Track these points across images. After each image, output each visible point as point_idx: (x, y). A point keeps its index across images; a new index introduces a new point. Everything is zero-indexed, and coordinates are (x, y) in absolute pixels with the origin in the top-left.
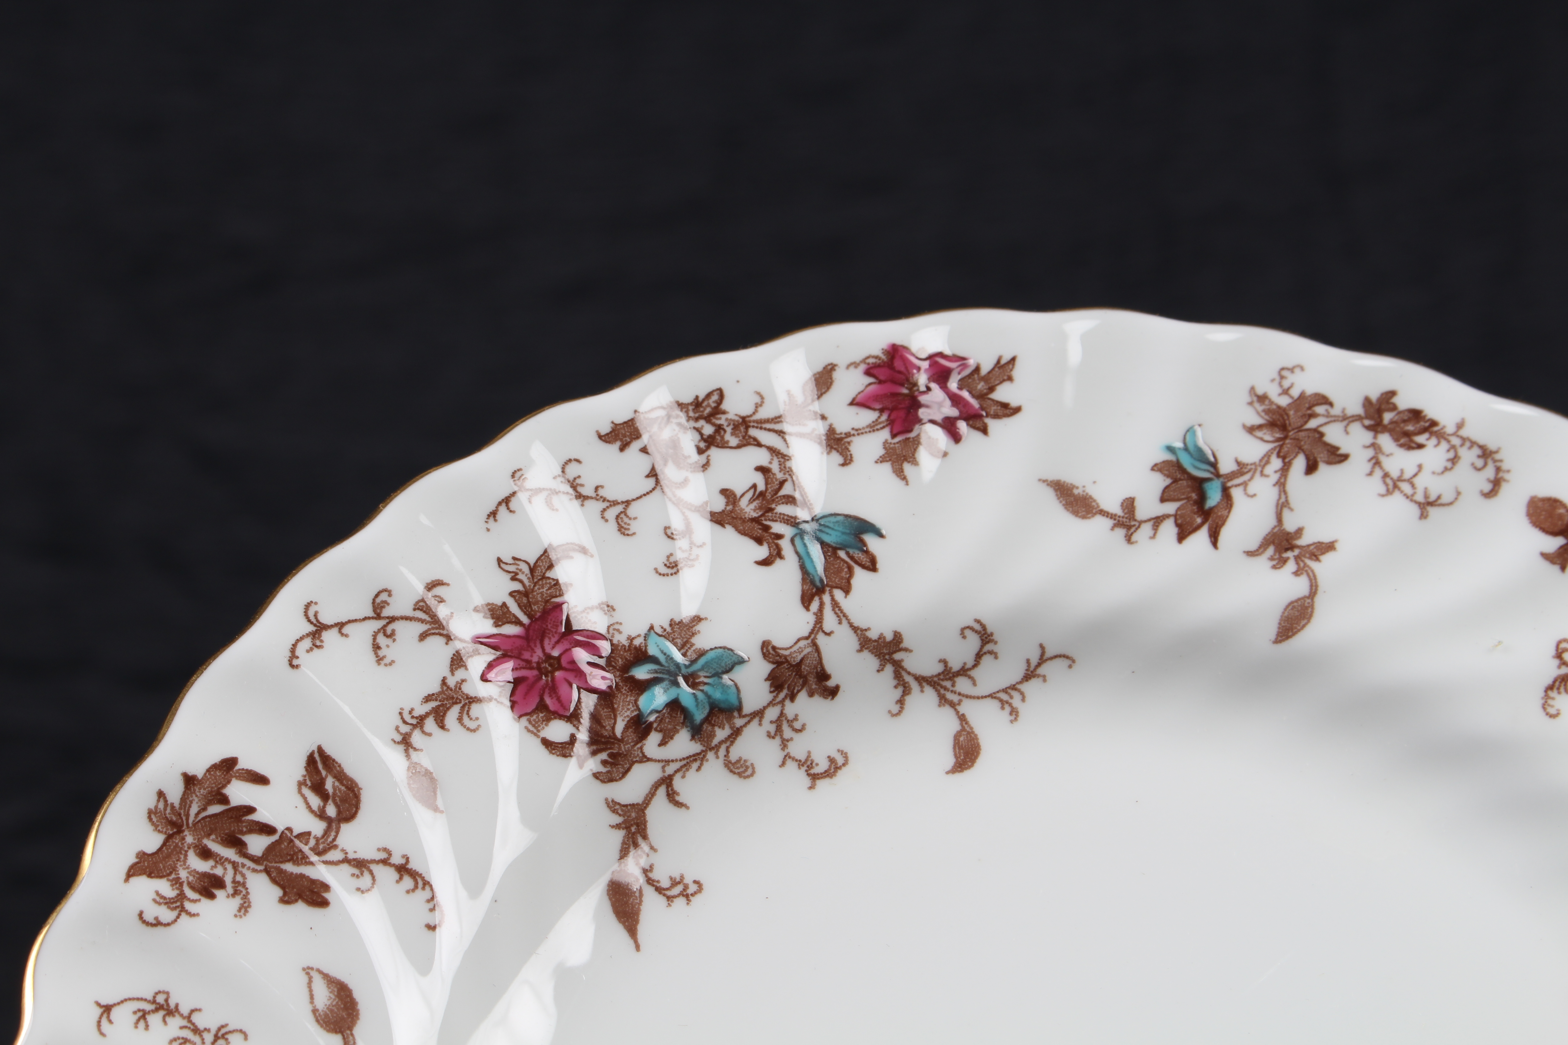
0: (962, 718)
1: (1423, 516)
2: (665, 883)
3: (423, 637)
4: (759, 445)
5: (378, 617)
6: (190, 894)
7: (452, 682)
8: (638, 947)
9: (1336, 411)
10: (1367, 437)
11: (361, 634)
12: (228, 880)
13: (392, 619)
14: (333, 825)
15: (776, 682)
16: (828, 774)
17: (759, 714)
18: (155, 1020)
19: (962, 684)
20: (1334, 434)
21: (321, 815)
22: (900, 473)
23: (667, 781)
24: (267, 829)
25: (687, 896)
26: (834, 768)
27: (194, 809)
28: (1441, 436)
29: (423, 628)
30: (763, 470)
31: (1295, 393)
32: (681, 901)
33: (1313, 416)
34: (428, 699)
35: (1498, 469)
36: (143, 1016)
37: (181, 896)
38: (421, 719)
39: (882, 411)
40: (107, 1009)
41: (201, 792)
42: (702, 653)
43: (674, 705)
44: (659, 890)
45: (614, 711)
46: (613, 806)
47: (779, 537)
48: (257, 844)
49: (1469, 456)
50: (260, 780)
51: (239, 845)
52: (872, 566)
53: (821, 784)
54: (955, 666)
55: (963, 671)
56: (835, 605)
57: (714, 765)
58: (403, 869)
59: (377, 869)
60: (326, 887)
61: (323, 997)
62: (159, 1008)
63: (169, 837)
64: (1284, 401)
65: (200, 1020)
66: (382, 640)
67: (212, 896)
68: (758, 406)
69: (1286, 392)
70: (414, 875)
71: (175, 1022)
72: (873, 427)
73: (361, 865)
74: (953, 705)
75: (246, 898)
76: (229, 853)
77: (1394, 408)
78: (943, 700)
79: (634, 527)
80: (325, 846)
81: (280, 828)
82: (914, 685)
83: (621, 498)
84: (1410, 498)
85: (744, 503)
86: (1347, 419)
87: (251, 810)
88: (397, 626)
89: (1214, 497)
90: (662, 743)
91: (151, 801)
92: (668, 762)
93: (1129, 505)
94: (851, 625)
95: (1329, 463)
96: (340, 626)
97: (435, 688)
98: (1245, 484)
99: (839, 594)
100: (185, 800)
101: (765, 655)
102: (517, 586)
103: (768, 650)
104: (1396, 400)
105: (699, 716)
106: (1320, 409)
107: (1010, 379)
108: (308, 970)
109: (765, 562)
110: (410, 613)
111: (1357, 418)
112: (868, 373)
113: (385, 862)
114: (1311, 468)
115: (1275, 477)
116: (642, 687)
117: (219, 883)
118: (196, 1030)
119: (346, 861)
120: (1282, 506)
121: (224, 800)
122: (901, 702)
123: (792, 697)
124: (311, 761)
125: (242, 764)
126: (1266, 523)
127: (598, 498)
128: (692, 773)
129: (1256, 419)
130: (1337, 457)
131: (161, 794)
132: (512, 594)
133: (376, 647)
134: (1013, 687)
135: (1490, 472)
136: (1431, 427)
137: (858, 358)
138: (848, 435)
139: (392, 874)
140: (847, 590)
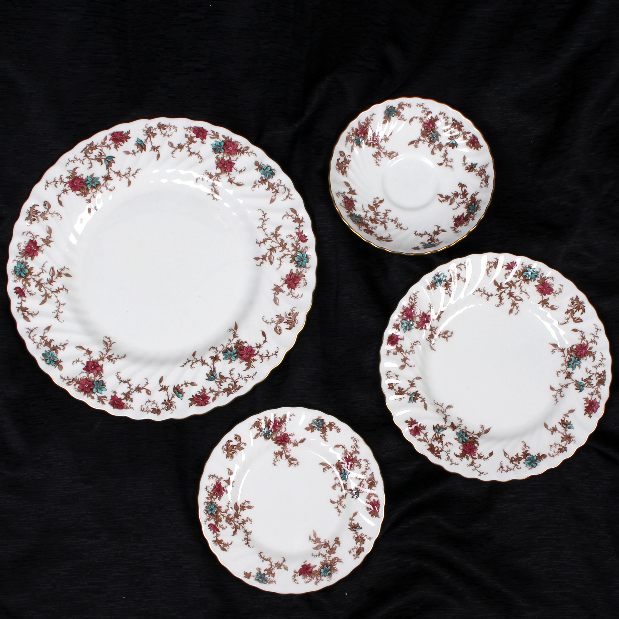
0: (556, 390)
1: (550, 445)
2: (555, 350)
3: (591, 339)
4: (596, 386)
5: (596, 336)
6: (572, 301)
7: (585, 339)
8: (549, 344)
9: (567, 444)
10: (563, 446)
11: (595, 334)
12: (572, 305)
13: (595, 337)
14: (574, 319)
15: (569, 372)
16: (557, 374)
17: (567, 369)
18: (559, 290)
19: (559, 392)
20: (565, 442)
21: (575, 318)
22: (584, 398)
23: (565, 356)
24: (576, 312)
25: (552, 352)
26: (558, 375)
27: (581, 306)
28: (559, 452)
29: (592, 340)
30: (592, 385)
31: (572, 441)
32: (552, 351)
33: (568, 441)
34: (585, 336)
35: (551, 456)
36: (560, 289)
37: (572, 300)
38: (583, 334)
39: (593, 401)
40: (562, 286)
41: (583, 307)
42: (576, 366)
43: (571, 360)
44: (554, 349)
45: (574, 354)
46: (564, 349)
47: (584, 382)
48: (575, 310)
49: (554, 454)
50: (582, 314)
51: (575, 308)
52: (576, 389)
53: (556, 372)
54: (561, 392)
55: (560, 393)
56: (574, 383)
57: (564, 362)
58: (566, 323)
59: (567, 320)
60: (567, 314)
61: (555, 307)
62: (560, 291)
63: (579, 302)
64: (571, 439)
65: (557, 294)
66: (593, 335)
67: (571, 303)
68: (600, 388)
69: (572, 440)
70: (564, 324)
71: (558, 292)
72: (591, 399)
73: (568, 319)
74: (557, 390)
75: (570, 306)
76: (575, 307)
77: (564, 450)
78: (558, 390)
79: (593, 368)
80: (572, 317)
81: (575, 313)
82: (562, 387)
83: (597, 368)
84: (553, 445)
85: (590, 381)
86: (566, 445)
87: (579, 311)
88: (594, 337)
89: (564, 426)
90: (568, 357)
91: (584, 302)
92: (566, 357)
93: (568, 416)
94: (570, 383)
95: (562, 440)
96: (597, 332)
97: (585, 337)
98: (564, 430)
99: (575, 384)
100: (583, 305)
101: (572, 373)
102: (593, 352)
103: (573, 373)
104: (565, 451)
105: (569, 362)
106: (568, 442)
107: (589, 416)
108: (558, 307)
109: (582, 379)
110: (595, 339)
111: (565, 446)
112: (598, 402)
113: (567, 322)
114: (562, 437)
115: (563, 433)
116: (575, 358)
117: (572, 304)
118: (556, 294)
119: (569, 318)
120: (559, 432)
121: (581, 309)
122: (561, 385)
123: (567, 374)
124: (582, 320)
125: (584, 313)
126: (558, 429)
127: (598, 366)
128: (564, 359)
129: (571, 435)
130: (562, 441)
131: (584, 303)
132: (592, 351)
133: (593, 334)
134: (556, 397)
135: (551, 455)
136: (560, 452)
137: (600, 402)
138: (592, 396)
139: (566, 322)
140: (575, 385)
